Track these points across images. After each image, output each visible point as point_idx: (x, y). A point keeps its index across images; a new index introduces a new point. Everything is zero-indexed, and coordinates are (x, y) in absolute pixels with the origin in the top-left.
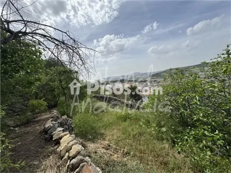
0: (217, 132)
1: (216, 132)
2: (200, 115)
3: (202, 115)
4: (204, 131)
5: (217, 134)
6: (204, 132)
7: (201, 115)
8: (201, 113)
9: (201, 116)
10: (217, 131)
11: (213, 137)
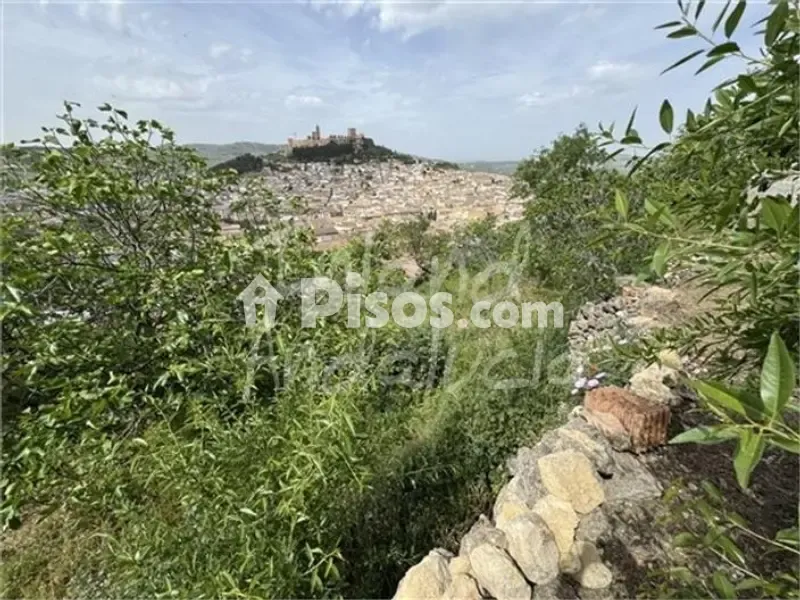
0: (113, 378)
1: (109, 378)
2: (48, 351)
3: (56, 348)
4: (78, 395)
5: (115, 383)
6: (79, 398)
7: (53, 348)
8: (51, 342)
9: (54, 353)
10: (111, 373)
11: (106, 395)
